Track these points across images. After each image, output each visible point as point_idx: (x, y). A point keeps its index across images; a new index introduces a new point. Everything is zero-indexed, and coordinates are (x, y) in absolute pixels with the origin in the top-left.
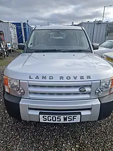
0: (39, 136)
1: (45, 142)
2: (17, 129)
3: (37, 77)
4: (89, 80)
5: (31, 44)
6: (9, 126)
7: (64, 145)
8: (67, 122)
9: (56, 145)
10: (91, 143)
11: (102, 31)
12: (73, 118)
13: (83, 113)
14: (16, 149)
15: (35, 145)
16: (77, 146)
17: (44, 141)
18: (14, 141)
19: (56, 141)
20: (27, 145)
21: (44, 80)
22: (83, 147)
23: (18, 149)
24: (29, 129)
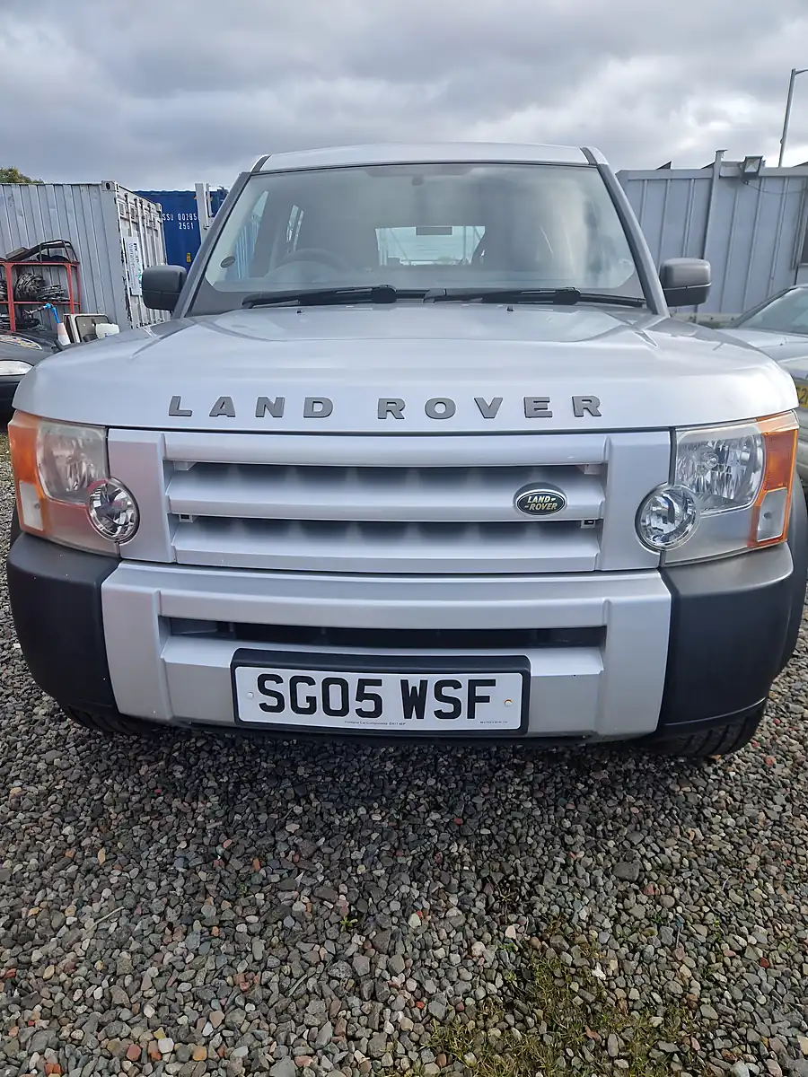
0: (246, 858)
1: (285, 897)
2: (99, 814)
3: (224, 407)
4: (587, 422)
5: (227, 263)
6: (50, 791)
7: (415, 920)
8: (430, 723)
9: (357, 921)
10: (616, 920)
11: (765, 235)
12: (473, 699)
13: (544, 665)
14: (80, 925)
15: (209, 910)
16: (510, 932)
17: (277, 888)
18: (70, 881)
19: (365, 893)
20: (157, 905)
21: (268, 422)
22: (557, 940)
23: (90, 924)
24: (179, 813)
